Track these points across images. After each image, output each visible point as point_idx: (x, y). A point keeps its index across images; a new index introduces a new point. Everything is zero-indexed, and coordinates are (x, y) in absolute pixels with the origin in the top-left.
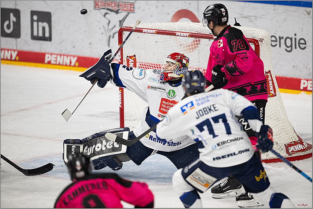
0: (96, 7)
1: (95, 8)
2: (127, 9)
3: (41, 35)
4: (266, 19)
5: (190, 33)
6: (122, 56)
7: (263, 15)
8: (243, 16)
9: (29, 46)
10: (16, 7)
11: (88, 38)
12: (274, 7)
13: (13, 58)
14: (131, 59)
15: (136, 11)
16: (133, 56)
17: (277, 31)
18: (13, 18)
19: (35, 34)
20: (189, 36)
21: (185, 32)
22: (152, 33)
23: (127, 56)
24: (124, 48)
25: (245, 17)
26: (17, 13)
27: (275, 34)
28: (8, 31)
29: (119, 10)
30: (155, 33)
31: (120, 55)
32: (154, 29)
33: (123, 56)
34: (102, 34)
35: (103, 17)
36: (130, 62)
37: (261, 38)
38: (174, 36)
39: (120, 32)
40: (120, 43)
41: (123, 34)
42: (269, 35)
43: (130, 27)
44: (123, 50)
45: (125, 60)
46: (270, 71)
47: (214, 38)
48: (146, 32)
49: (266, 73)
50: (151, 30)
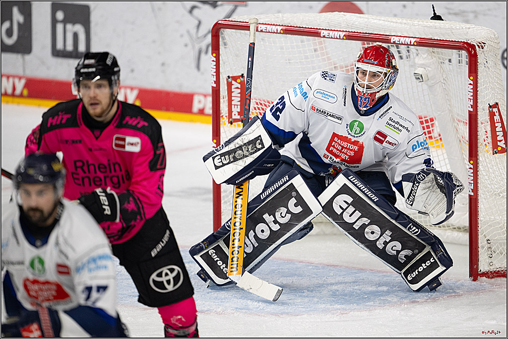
3: (70, 47)
4: (496, 16)
5: (346, 31)
6: (218, 76)
7: (489, 10)
8: (451, 12)
9: (48, 68)
11: (159, 53)
13: (18, 92)
14: (236, 82)
16: (238, 77)
18: (18, 16)
19: (60, 46)
20: (344, 38)
21: (337, 31)
22: (276, 32)
23: (229, 77)
24: (223, 60)
25: (456, 14)
26: (25, 6)
28: (9, 41)
30: (282, 32)
31: (215, 74)
32: (279, 25)
33: (221, 75)
34: (186, 45)
35: (188, 15)
36: (233, 87)
37: (480, 41)
38: (316, 38)
39: (214, 30)
40: (215, 51)
41: (220, 34)
42: (495, 35)
43: (234, 21)
44: (220, 66)
45: (224, 84)
46: (497, 104)
47: (392, 42)
48: (264, 31)
49: (490, 107)
50: (274, 26)
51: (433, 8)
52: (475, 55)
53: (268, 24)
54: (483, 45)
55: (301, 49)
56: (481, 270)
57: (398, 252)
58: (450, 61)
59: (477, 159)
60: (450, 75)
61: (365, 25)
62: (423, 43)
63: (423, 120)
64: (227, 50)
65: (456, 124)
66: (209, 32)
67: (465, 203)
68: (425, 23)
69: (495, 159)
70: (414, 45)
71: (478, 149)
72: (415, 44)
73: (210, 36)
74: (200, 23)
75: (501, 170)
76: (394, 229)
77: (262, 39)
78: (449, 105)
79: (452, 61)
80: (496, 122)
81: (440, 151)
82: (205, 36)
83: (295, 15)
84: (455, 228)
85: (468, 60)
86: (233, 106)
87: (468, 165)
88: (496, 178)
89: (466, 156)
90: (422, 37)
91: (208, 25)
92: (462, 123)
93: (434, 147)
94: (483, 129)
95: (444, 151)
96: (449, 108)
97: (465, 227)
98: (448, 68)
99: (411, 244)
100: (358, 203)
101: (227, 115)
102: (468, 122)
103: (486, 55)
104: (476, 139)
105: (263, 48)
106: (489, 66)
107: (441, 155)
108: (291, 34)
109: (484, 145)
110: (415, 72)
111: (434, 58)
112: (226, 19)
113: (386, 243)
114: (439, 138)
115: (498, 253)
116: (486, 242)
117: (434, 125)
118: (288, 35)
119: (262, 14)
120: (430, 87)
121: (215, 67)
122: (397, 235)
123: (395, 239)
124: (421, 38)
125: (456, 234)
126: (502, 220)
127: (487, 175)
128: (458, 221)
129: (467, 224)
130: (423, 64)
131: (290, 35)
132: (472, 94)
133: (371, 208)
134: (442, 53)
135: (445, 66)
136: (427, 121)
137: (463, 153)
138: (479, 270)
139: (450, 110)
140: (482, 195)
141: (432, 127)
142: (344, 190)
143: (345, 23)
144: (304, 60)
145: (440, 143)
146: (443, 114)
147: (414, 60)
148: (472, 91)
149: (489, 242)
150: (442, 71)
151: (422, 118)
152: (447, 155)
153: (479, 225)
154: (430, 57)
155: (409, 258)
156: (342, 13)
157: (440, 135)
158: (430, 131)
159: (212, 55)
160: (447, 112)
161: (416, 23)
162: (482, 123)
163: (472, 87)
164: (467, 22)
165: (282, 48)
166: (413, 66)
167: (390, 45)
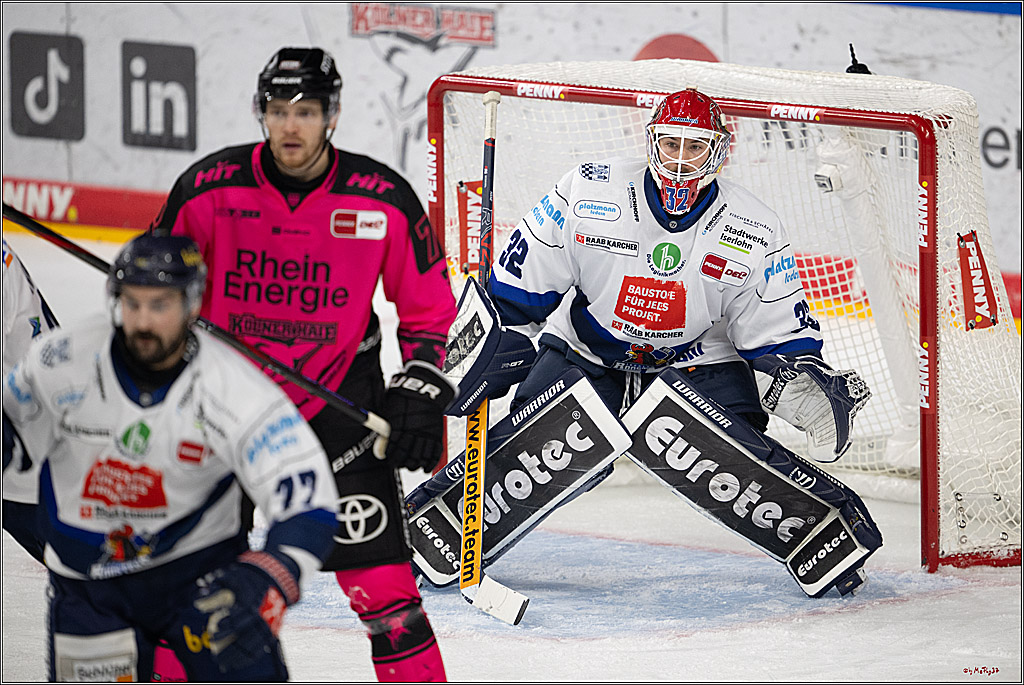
0: (357, 28)
1: (354, 30)
2: (470, 35)
3: (157, 128)
4: (971, 66)
6: (440, 181)
7: (959, 53)
8: (887, 57)
9: (117, 168)
10: (68, 27)
12: (1000, 23)
13: (58, 214)
14: (476, 192)
15: (500, 39)
16: (479, 183)
17: (1009, 110)
18: (57, 70)
19: (138, 125)
22: (551, 96)
23: (461, 183)
24: (450, 151)
25: (894, 62)
26: (72, 49)
27: (1004, 120)
28: (41, 117)
29: (438, 38)
30: (562, 96)
31: (435, 178)
32: (558, 84)
33: (446, 180)
34: (379, 123)
35: (382, 64)
36: (469, 202)
37: (940, 112)
38: (629, 108)
39: (434, 95)
40: (434, 134)
41: (444, 101)
42: (969, 102)
43: (471, 77)
44: (445, 162)
45: (453, 197)
46: (974, 233)
47: (773, 115)
48: (527, 94)
49: (961, 239)
50: (548, 86)
51: (852, 49)
52: (932, 140)
53: (536, 82)
54: (947, 120)
55: (600, 130)
56: (943, 552)
57: (776, 522)
58: (884, 151)
59: (936, 339)
60: (885, 181)
61: (721, 83)
62: (833, 117)
63: (833, 264)
64: (458, 131)
65: (895, 273)
66: (423, 98)
67: (914, 424)
68: (836, 79)
69: (971, 338)
70: (814, 121)
71: (939, 320)
72: (818, 118)
73: (425, 105)
74: (406, 80)
75: (981, 360)
76: (765, 479)
77: (525, 111)
78: (883, 236)
79: (888, 150)
80: (971, 267)
81: (866, 323)
82: (416, 105)
83: (588, 64)
84: (894, 472)
85: (917, 150)
86: (469, 239)
87: (920, 351)
88: (972, 375)
89: (914, 333)
90: (830, 106)
91: (422, 85)
92: (907, 271)
93: (853, 316)
94: (948, 281)
95: (873, 324)
96: (883, 242)
97: (914, 469)
98: (880, 165)
99: (801, 507)
100: (693, 433)
101: (458, 256)
102: (918, 268)
103: (952, 140)
104: (935, 301)
105: (527, 128)
106: (959, 161)
107: (866, 332)
108: (581, 101)
109: (949, 311)
110: (818, 173)
111: (854, 147)
112: (456, 73)
113: (751, 507)
114: (863, 299)
115: (976, 519)
116: (953, 498)
117: (854, 275)
118: (573, 103)
119: (524, 62)
120: (846, 202)
121: (435, 165)
122: (772, 491)
123: (768, 499)
124: (828, 108)
125: (896, 484)
126: (983, 455)
127: (954, 370)
128: (900, 456)
129: (918, 464)
130: (833, 158)
131: (578, 103)
132: (926, 215)
133: (719, 441)
134: (868, 137)
135: (874, 160)
136: (839, 267)
137: (908, 328)
138: (940, 552)
139: (884, 246)
140: (945, 408)
141: (850, 277)
142: (666, 408)
143: (683, 79)
144: (604, 151)
145: (865, 308)
146: (870, 252)
147: (815, 150)
148: (926, 208)
149: (959, 498)
150: (869, 171)
151: (830, 262)
152: (879, 332)
153: (941, 466)
154: (845, 145)
155: (798, 534)
156: (678, 60)
157: (864, 294)
158: (846, 285)
159: (430, 141)
160: (879, 248)
161: (818, 78)
162: (945, 271)
163: (925, 201)
164: (916, 76)
165: (562, 128)
166: (814, 161)
167: (768, 121)
